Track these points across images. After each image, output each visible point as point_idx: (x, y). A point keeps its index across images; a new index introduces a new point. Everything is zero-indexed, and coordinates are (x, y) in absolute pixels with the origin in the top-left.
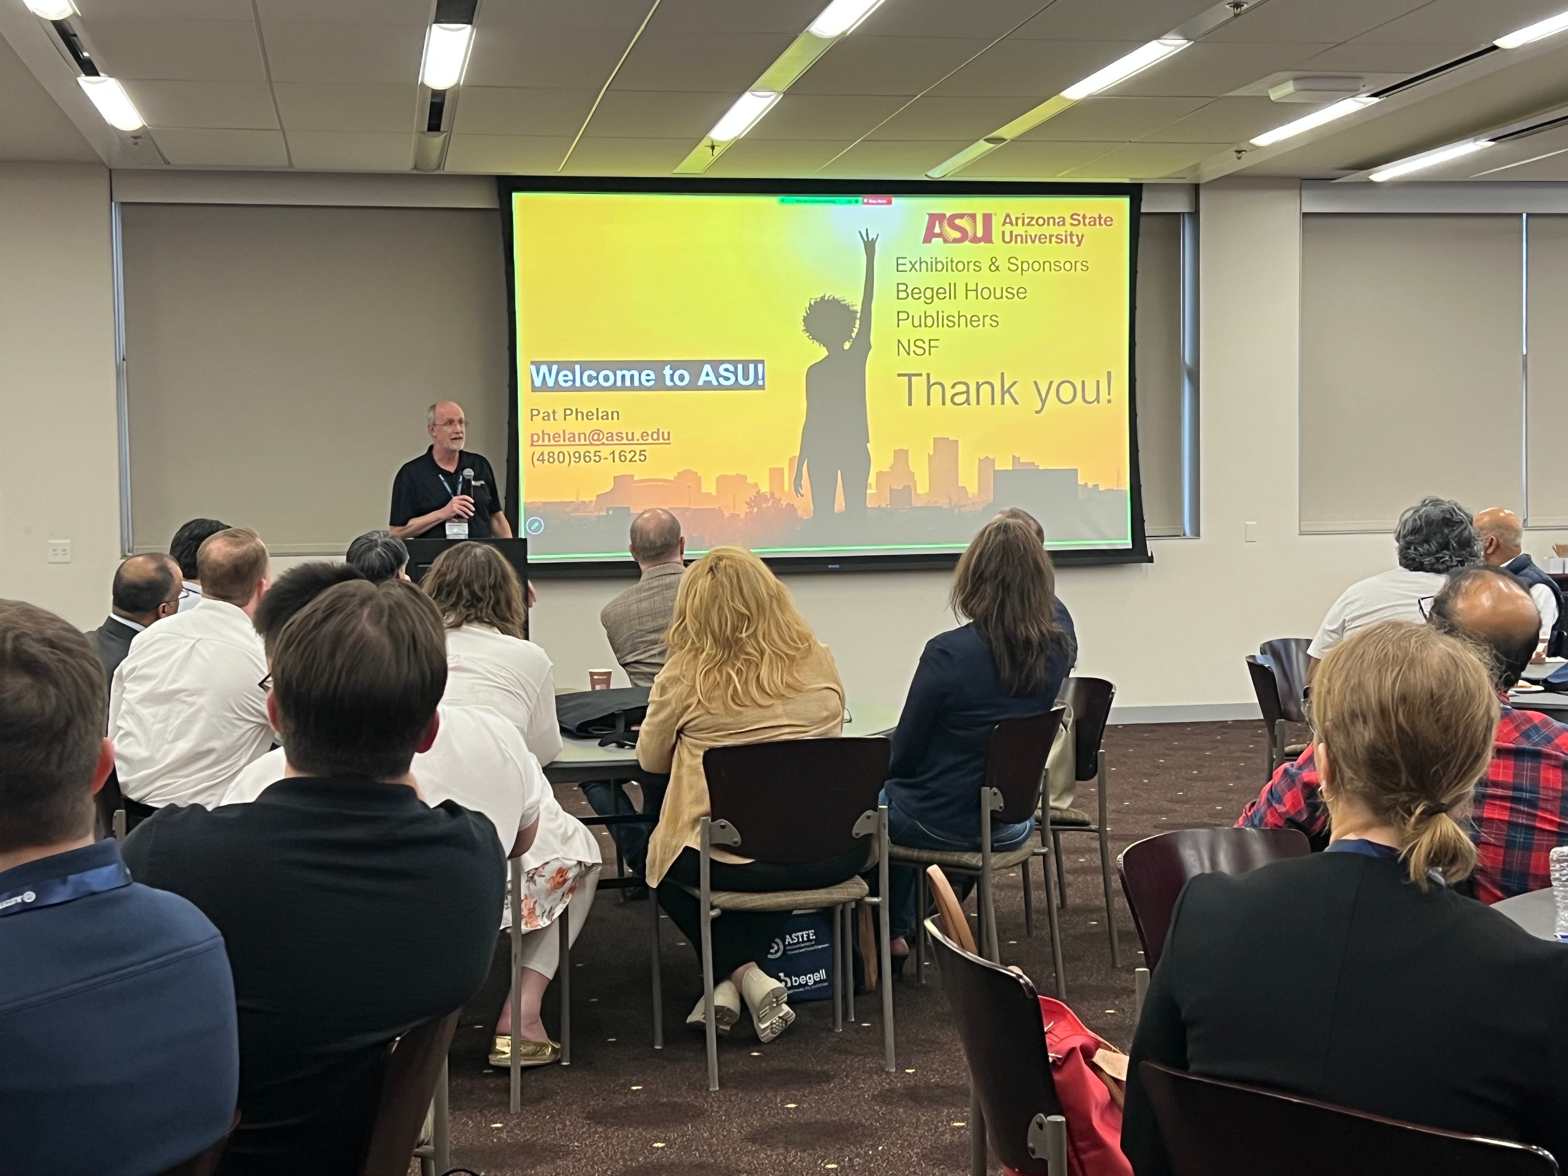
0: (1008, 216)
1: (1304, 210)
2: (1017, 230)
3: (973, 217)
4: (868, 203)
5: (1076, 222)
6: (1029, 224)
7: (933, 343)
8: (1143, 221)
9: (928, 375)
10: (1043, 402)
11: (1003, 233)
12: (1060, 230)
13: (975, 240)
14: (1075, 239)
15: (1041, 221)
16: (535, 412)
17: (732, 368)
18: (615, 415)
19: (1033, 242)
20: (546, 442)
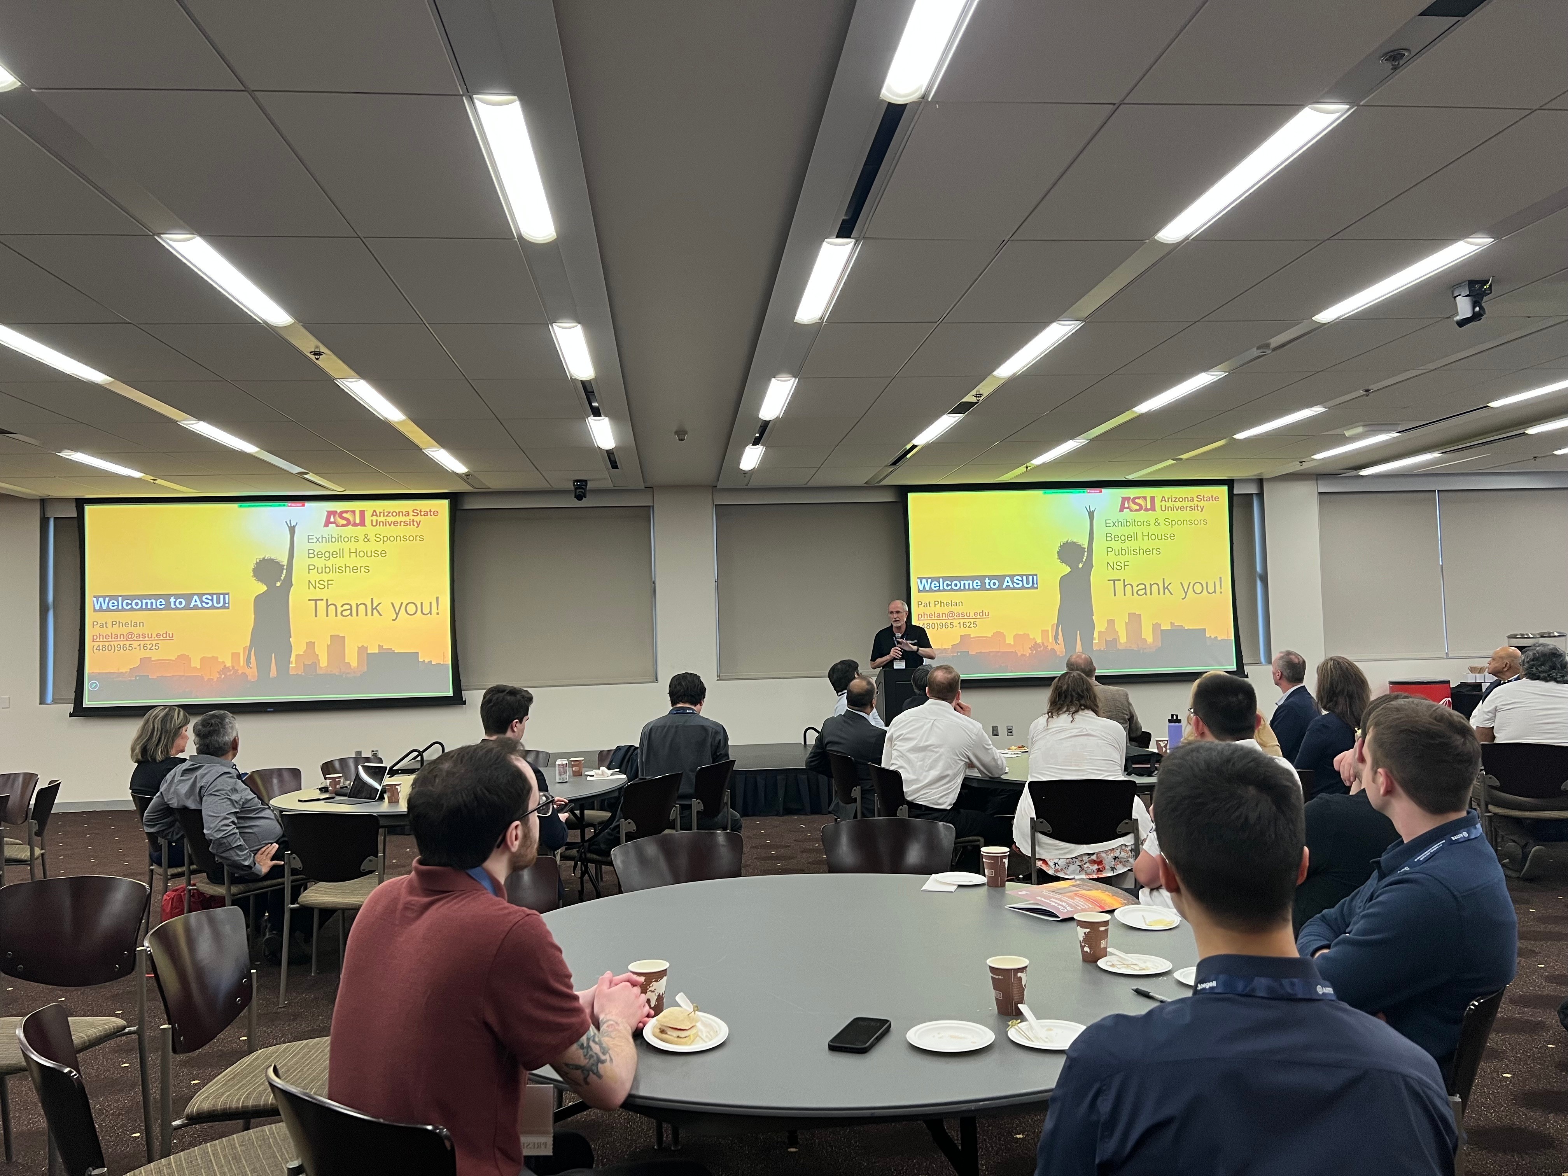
0: (1163, 497)
1: (1320, 491)
2: (1168, 505)
3: (1145, 498)
4: (1089, 493)
5: (1199, 500)
6: (1174, 501)
7: (1126, 564)
8: (1235, 498)
9: (1124, 580)
10: (1186, 593)
11: (1161, 506)
12: (1192, 504)
13: (1147, 510)
14: (1199, 508)
15: (1181, 500)
16: (920, 603)
17: (1020, 579)
18: (961, 603)
19: (1177, 510)
20: (926, 618)
